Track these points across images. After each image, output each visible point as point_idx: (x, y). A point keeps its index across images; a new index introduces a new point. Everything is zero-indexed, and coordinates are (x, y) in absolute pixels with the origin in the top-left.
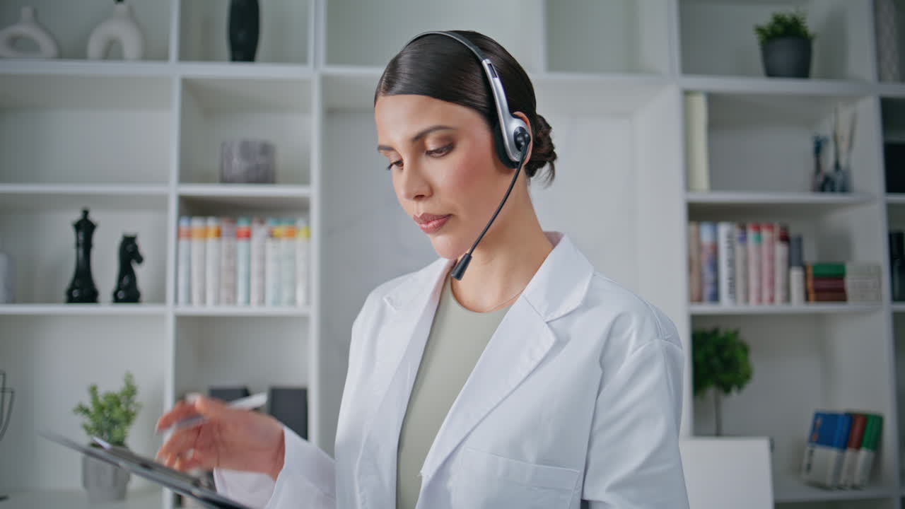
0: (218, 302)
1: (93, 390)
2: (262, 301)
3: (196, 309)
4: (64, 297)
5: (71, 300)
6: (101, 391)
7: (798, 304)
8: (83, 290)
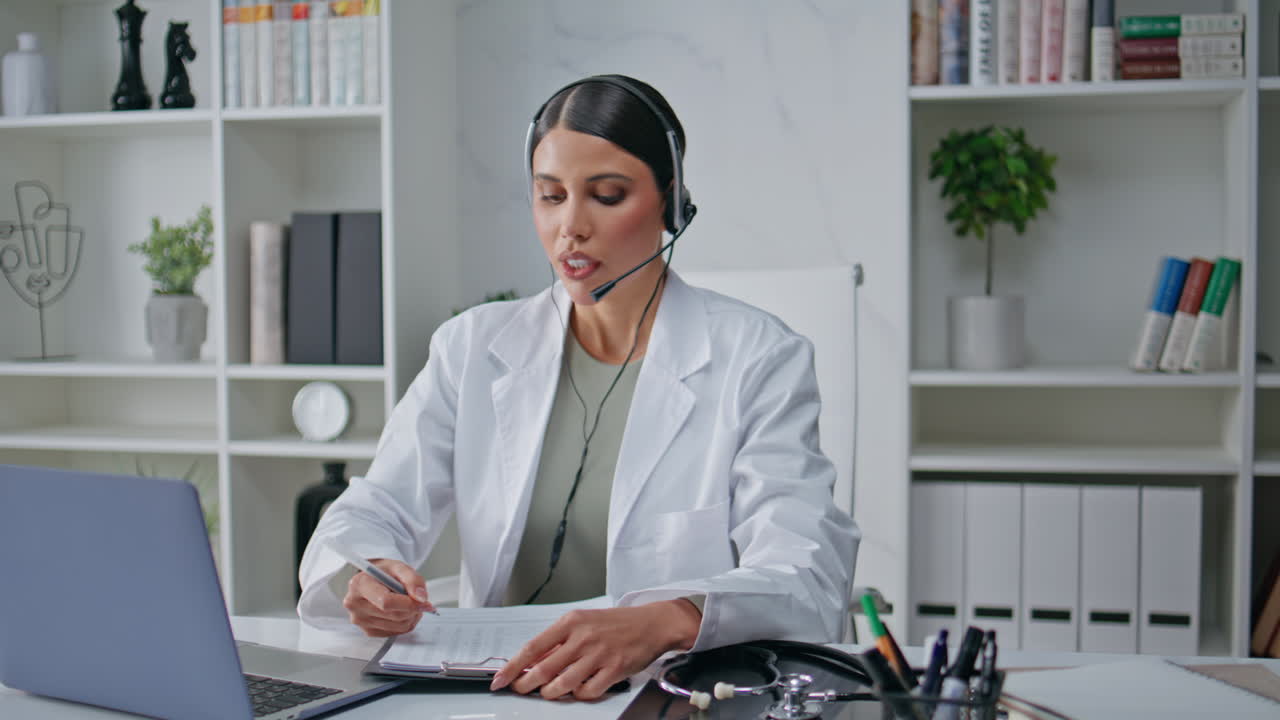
0: (273, 103)
1: (156, 224)
2: (326, 100)
3: (248, 113)
4: (109, 104)
5: (118, 108)
6: (164, 225)
7: (1103, 83)
8: (131, 95)
